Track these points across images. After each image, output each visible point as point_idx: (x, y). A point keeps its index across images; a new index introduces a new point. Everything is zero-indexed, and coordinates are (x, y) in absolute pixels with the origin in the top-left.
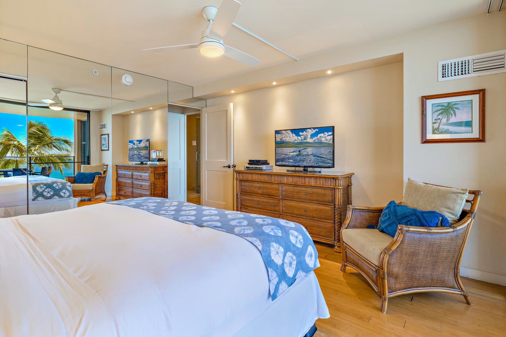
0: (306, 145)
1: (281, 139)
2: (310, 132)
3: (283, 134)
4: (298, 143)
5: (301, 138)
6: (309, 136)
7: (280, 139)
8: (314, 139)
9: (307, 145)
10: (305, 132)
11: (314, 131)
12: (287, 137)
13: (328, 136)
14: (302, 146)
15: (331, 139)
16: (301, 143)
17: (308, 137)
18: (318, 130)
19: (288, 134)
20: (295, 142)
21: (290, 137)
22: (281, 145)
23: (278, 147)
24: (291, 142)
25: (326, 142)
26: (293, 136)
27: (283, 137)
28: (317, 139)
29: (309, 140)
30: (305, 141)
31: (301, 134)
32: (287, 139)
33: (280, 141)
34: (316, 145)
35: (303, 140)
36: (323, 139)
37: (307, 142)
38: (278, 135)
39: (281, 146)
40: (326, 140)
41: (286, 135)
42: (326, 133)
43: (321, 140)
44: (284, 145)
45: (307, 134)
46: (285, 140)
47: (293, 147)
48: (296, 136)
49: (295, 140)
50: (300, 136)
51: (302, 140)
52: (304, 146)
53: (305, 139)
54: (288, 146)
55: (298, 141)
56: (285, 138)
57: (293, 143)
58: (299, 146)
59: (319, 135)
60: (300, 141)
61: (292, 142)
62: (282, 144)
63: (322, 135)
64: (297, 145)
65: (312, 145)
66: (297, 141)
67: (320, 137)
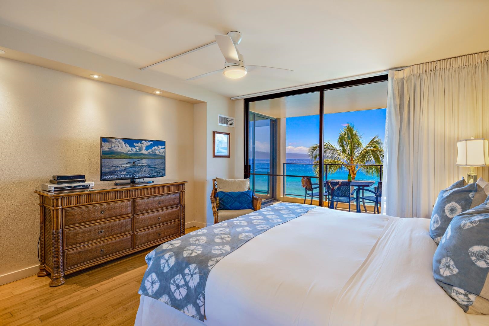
0: (141, 156)
1: (111, 148)
2: (145, 144)
3: (112, 143)
4: (132, 154)
5: (136, 149)
6: (144, 148)
7: (109, 148)
8: (149, 151)
9: (143, 156)
10: (140, 143)
11: (149, 144)
12: (118, 147)
13: (161, 149)
14: (136, 157)
15: (163, 152)
16: (135, 154)
17: (142, 149)
18: (152, 143)
19: (120, 144)
20: (129, 152)
21: (123, 147)
22: (110, 155)
23: (106, 158)
24: (123, 153)
25: (159, 154)
26: (127, 147)
27: (113, 146)
28: (152, 151)
29: (144, 152)
30: (140, 152)
31: (135, 145)
32: (119, 149)
33: (108, 151)
34: (150, 157)
35: (138, 151)
36: (157, 152)
37: (142, 154)
38: (106, 143)
39: (110, 157)
40: (160, 152)
41: (117, 144)
42: (159, 146)
43: (156, 152)
44: (114, 155)
45: (142, 146)
46: (116, 151)
47: (126, 158)
48: (130, 146)
49: (129, 151)
50: (134, 147)
51: (136, 151)
52: (139, 157)
53: (140, 150)
54: (120, 157)
55: (133, 152)
56: (116, 148)
57: (127, 154)
58: (132, 157)
59: (154, 148)
60: (135, 152)
61: (125, 152)
62: (112, 155)
63: (156, 147)
64: (131, 157)
65: (147, 157)
66: (131, 152)
67: (155, 149)
